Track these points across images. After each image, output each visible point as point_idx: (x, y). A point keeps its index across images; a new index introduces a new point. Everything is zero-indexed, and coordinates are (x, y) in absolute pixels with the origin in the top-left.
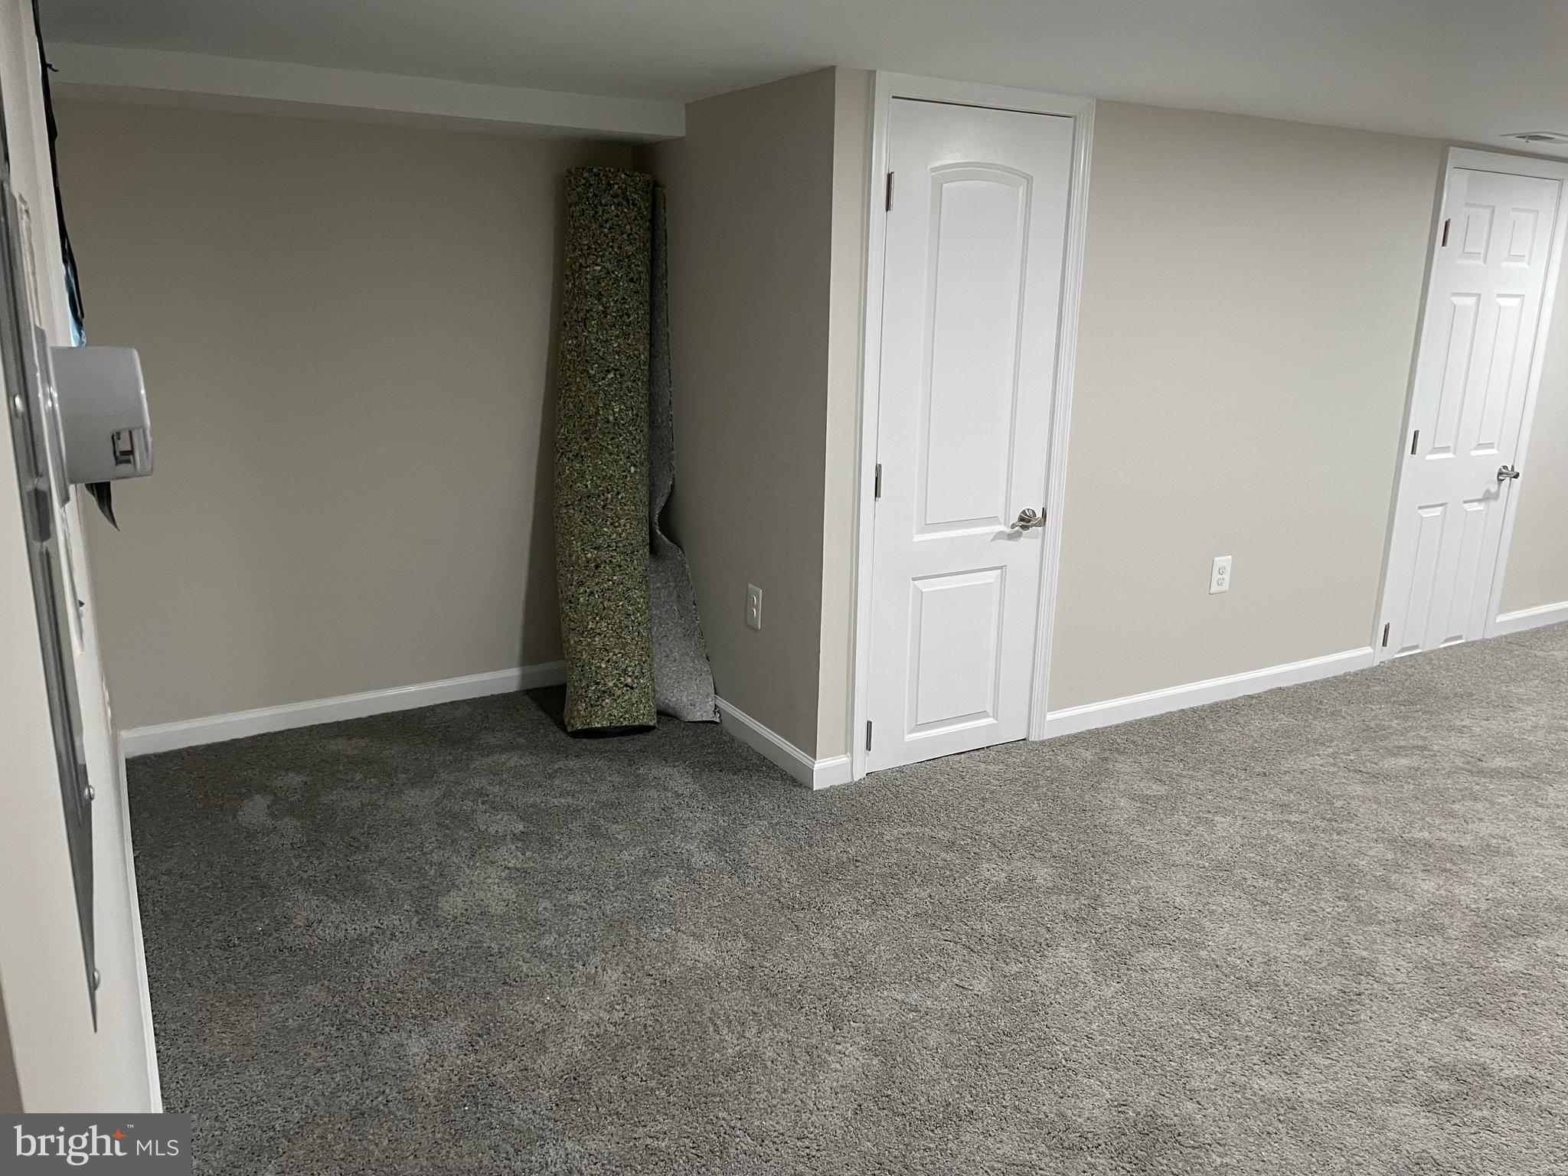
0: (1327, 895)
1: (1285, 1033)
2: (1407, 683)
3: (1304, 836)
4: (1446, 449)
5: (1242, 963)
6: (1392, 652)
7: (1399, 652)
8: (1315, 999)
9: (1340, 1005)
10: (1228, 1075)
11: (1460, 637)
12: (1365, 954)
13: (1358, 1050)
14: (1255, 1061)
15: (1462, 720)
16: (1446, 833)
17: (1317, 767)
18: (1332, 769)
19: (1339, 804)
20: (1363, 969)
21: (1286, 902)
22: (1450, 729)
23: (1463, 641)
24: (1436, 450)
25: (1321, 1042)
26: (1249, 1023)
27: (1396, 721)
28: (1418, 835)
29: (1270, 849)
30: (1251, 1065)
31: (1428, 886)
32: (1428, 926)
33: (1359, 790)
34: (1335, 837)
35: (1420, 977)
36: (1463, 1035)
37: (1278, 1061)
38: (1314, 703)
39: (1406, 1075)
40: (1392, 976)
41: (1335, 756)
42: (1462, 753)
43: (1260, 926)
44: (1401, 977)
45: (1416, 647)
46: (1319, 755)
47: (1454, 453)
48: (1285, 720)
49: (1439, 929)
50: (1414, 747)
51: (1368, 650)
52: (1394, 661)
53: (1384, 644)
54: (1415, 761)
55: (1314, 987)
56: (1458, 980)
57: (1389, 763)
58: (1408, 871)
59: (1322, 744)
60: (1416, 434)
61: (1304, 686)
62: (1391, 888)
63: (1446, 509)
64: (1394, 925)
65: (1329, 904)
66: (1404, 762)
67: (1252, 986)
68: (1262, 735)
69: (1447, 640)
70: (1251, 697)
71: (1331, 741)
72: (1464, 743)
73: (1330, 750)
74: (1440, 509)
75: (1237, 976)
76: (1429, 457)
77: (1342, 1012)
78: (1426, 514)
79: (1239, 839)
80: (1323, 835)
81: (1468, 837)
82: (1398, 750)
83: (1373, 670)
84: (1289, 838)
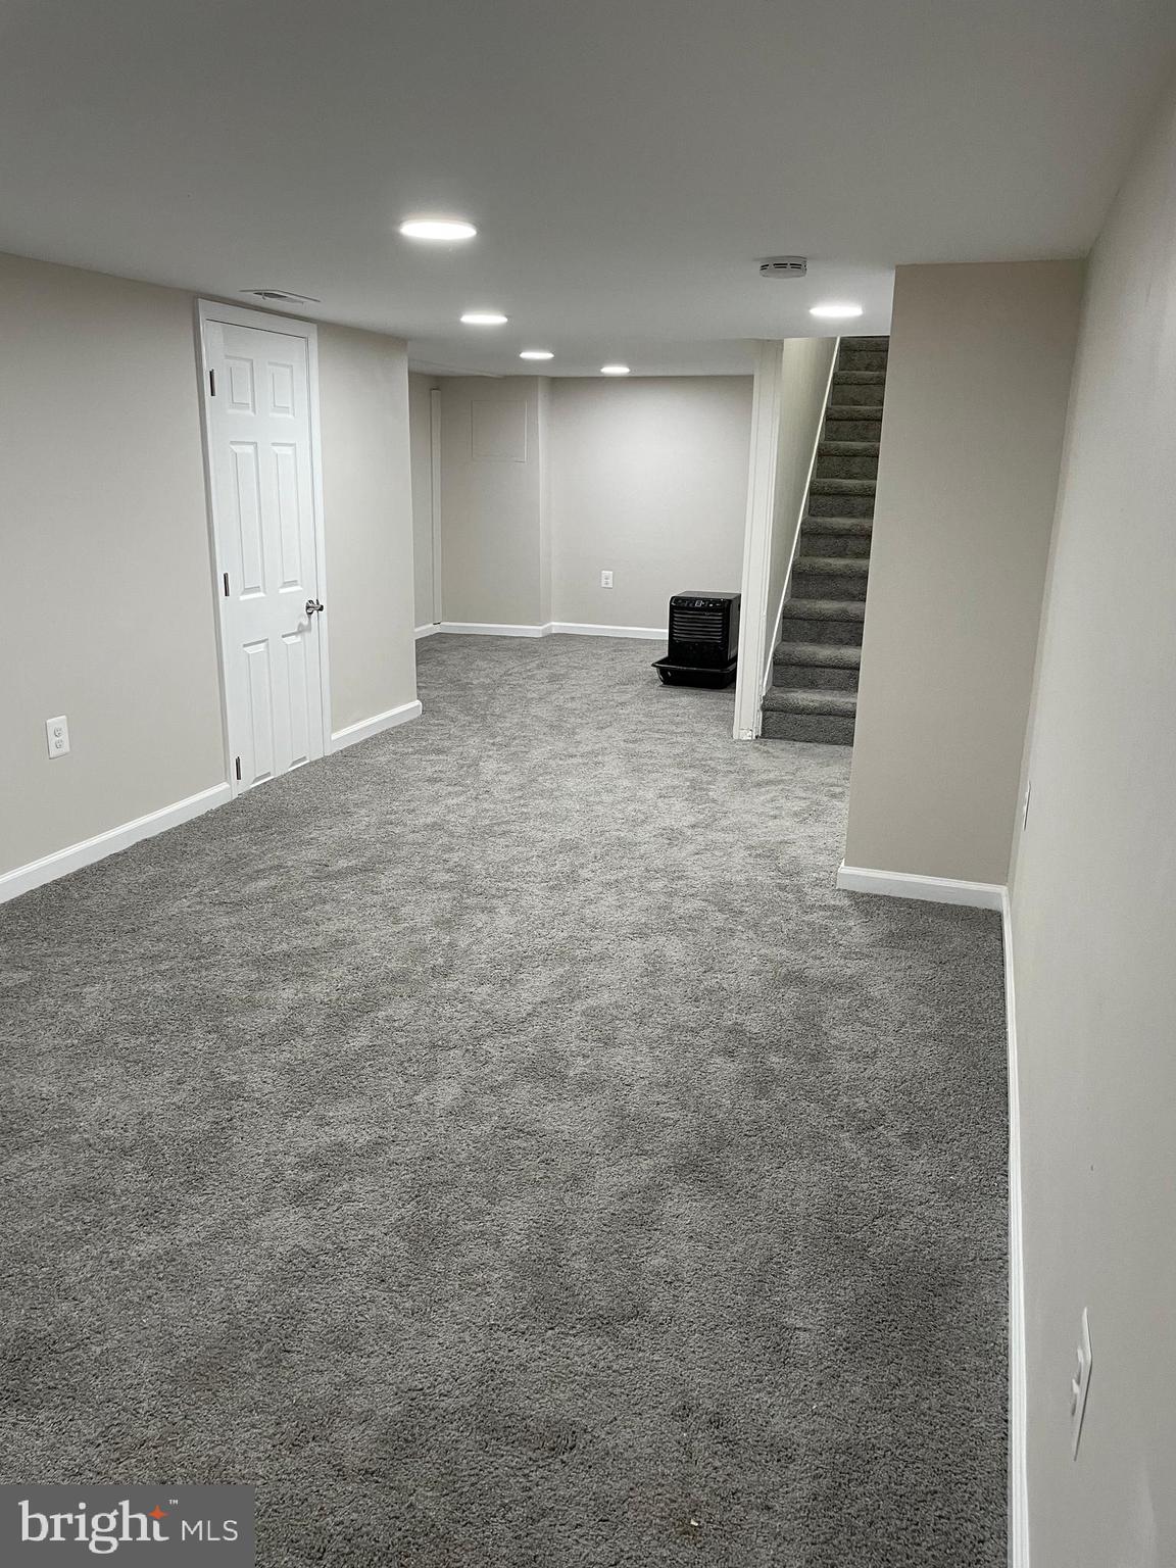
0: (198, 1033)
1: (161, 1187)
2: (262, 810)
3: (174, 982)
4: (256, 589)
5: (115, 1132)
6: (247, 784)
7: (254, 782)
8: (189, 1141)
9: (213, 1138)
10: (105, 1255)
11: (304, 758)
12: (235, 1078)
13: (232, 1175)
14: (132, 1229)
15: (310, 834)
16: (301, 939)
17: (185, 910)
18: (198, 907)
19: (206, 940)
20: (233, 1094)
21: (159, 1053)
22: (301, 843)
23: (308, 761)
24: (247, 591)
25: (196, 1182)
26: (125, 1191)
27: (254, 848)
28: (277, 949)
29: (141, 1005)
30: (128, 1234)
31: (287, 994)
32: (291, 1030)
33: (224, 921)
34: (204, 973)
35: (284, 1081)
36: (322, 1122)
37: (156, 1218)
38: (179, 848)
39: (276, 1179)
40: (259, 1090)
41: (200, 894)
42: (311, 863)
43: (135, 1088)
44: (267, 1088)
45: (268, 774)
46: (185, 897)
47: (265, 592)
48: (151, 871)
49: (299, 1030)
50: (271, 868)
51: (225, 786)
52: (250, 791)
53: (239, 778)
54: (273, 881)
55: (186, 1129)
56: (317, 1072)
57: (251, 888)
58: (271, 985)
59: (188, 886)
60: (226, 576)
61: (168, 832)
62: (256, 1006)
63: (268, 646)
64: (260, 1041)
65: (201, 1040)
66: (262, 884)
67: (125, 1152)
68: (130, 891)
69: (294, 763)
70: (117, 855)
71: (197, 880)
72: (312, 854)
73: (196, 890)
74: (263, 645)
75: (111, 1147)
76: (242, 598)
77: (216, 1144)
78: (249, 650)
79: (110, 1005)
80: (192, 975)
81: (320, 938)
82: (258, 874)
83: (232, 803)
84: (159, 987)
